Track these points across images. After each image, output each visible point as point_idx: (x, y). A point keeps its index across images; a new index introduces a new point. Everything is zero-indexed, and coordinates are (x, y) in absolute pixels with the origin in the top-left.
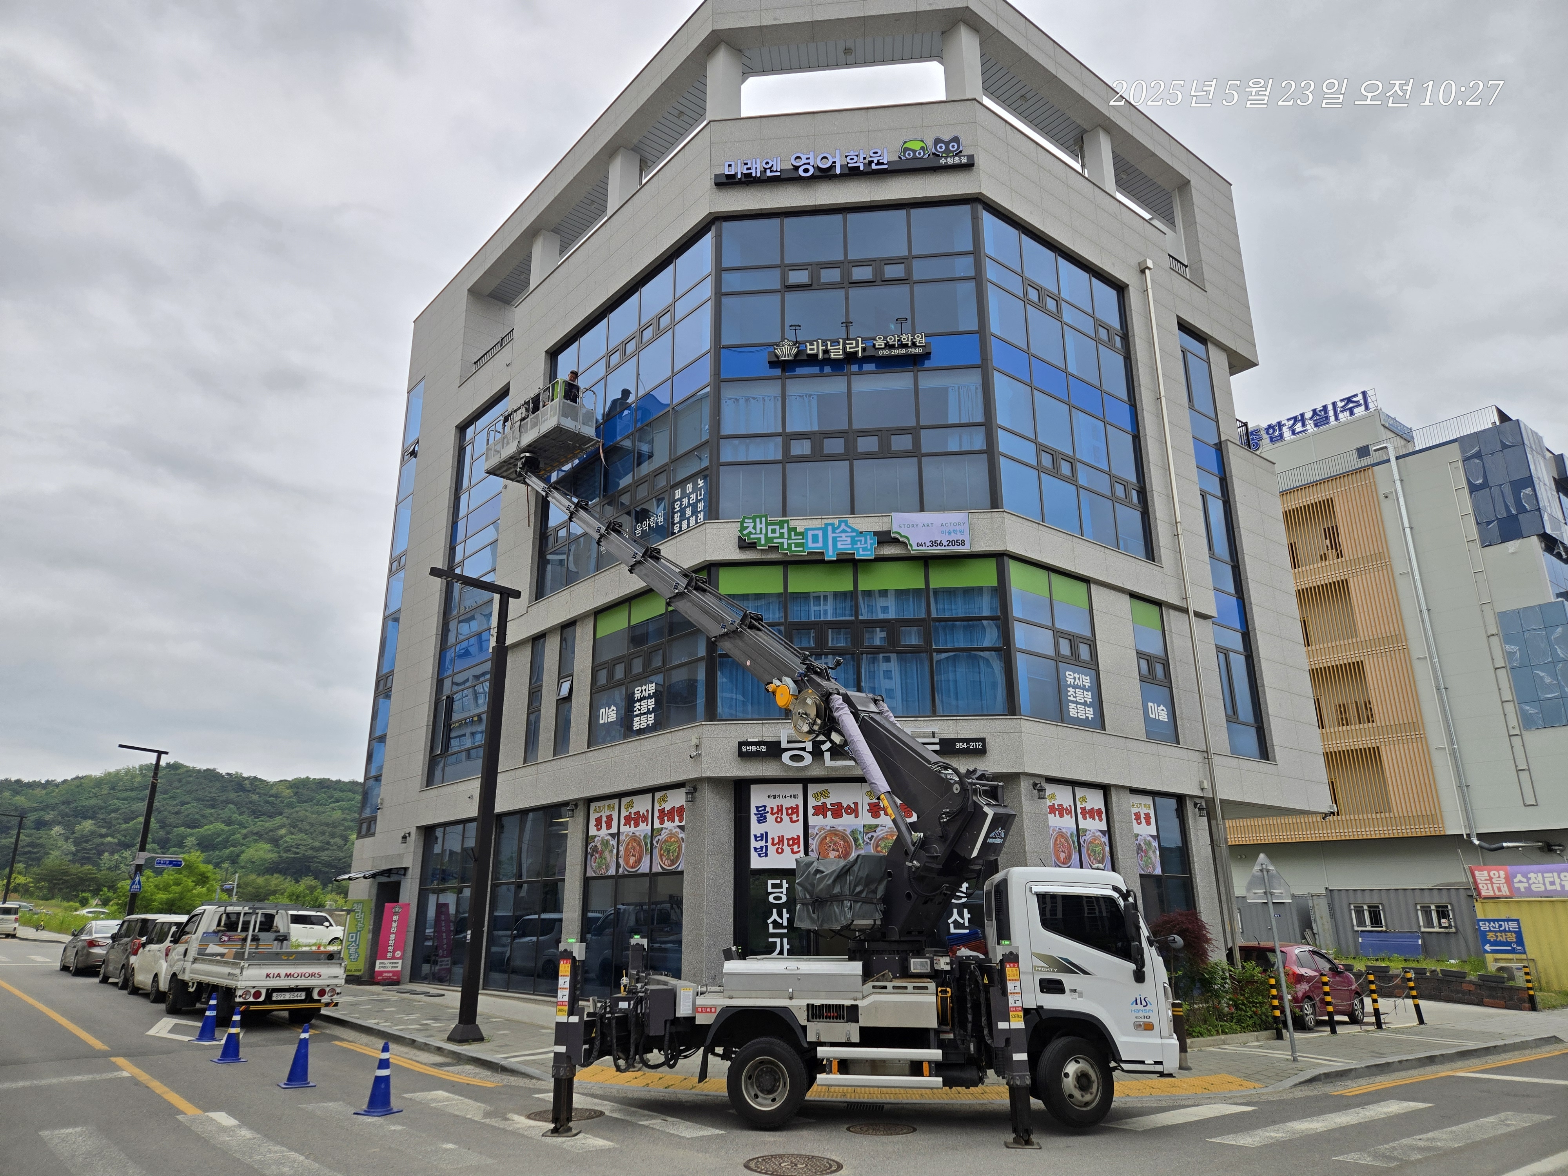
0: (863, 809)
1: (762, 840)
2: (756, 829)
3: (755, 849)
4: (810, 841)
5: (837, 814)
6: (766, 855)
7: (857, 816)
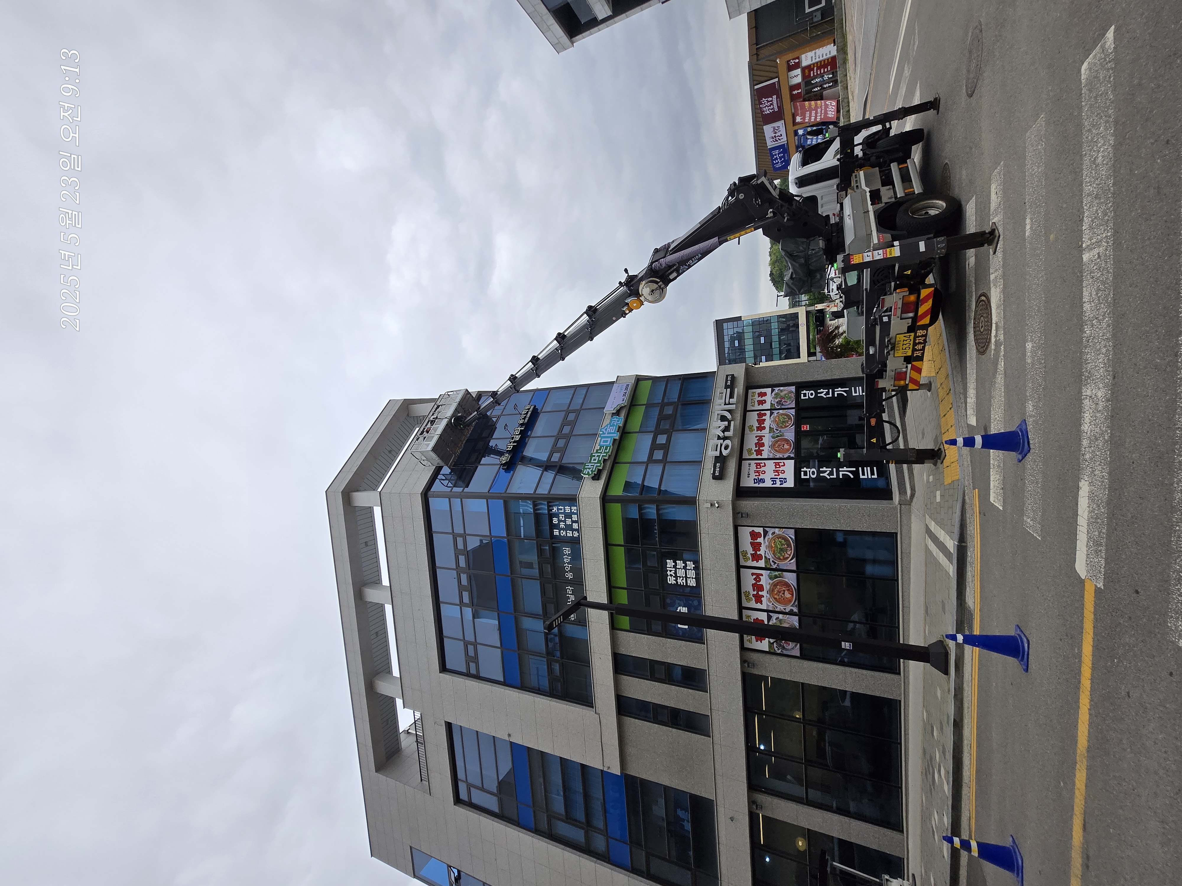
0: (759, 433)
1: (776, 481)
2: (768, 484)
3: (781, 484)
4: (778, 457)
5: (763, 445)
6: (786, 479)
7: (764, 436)
